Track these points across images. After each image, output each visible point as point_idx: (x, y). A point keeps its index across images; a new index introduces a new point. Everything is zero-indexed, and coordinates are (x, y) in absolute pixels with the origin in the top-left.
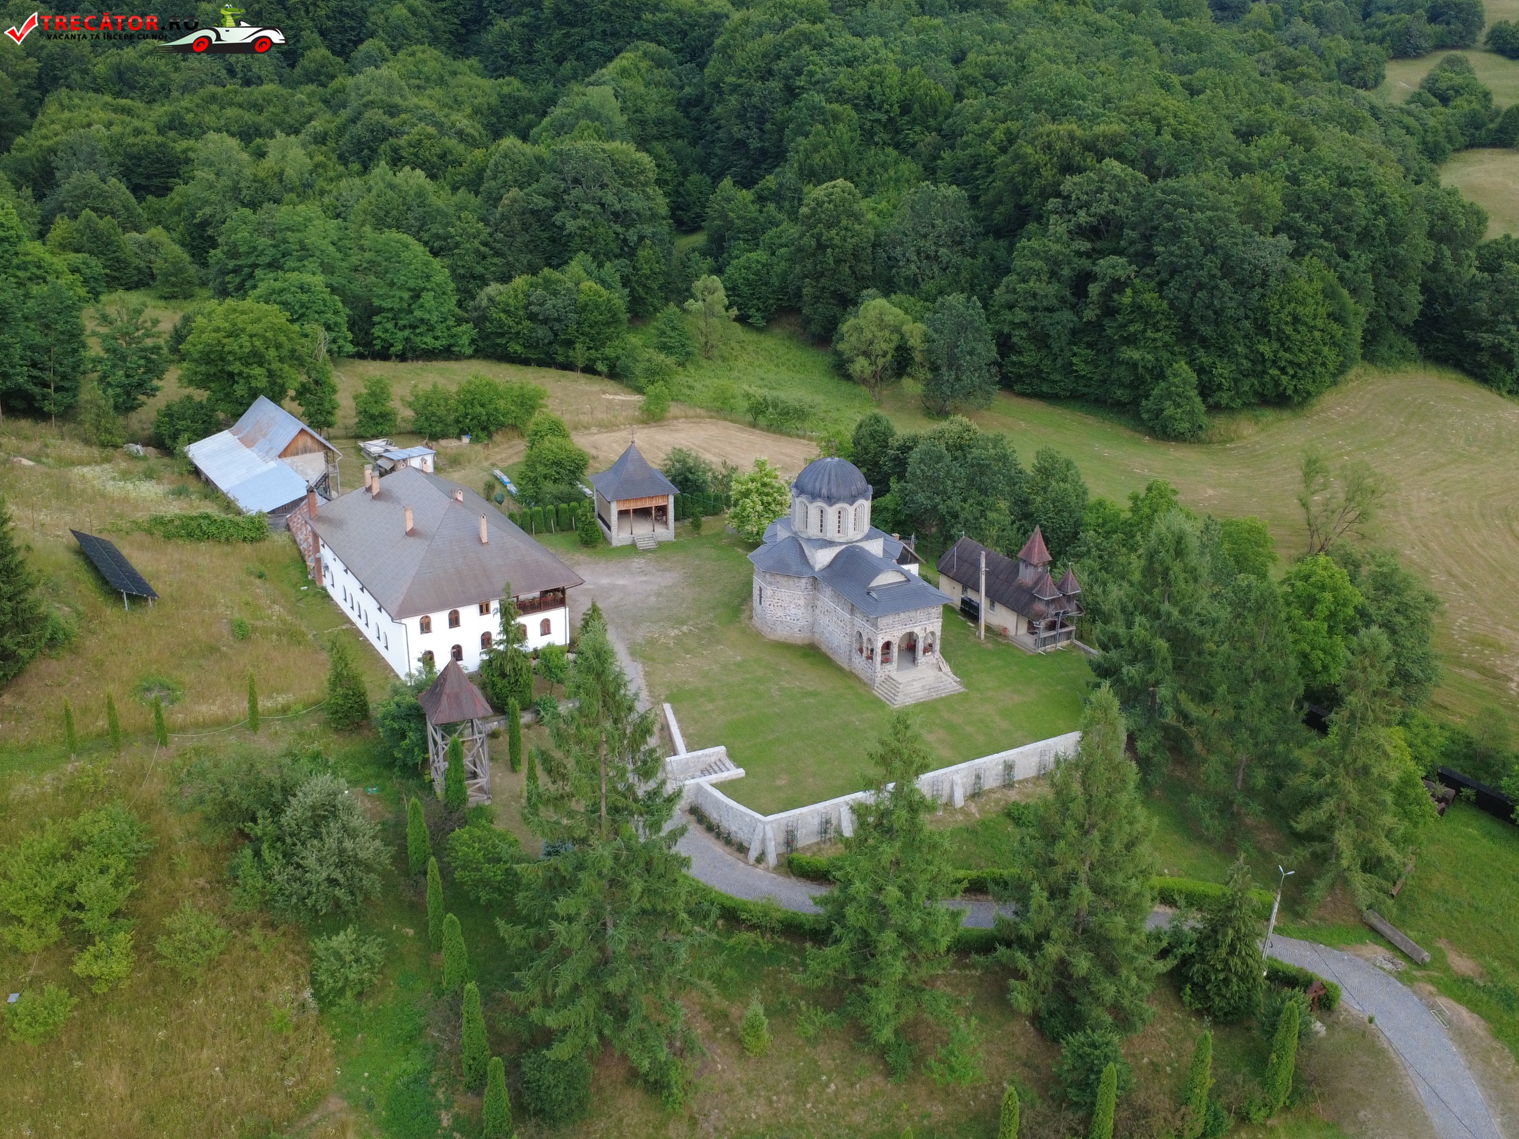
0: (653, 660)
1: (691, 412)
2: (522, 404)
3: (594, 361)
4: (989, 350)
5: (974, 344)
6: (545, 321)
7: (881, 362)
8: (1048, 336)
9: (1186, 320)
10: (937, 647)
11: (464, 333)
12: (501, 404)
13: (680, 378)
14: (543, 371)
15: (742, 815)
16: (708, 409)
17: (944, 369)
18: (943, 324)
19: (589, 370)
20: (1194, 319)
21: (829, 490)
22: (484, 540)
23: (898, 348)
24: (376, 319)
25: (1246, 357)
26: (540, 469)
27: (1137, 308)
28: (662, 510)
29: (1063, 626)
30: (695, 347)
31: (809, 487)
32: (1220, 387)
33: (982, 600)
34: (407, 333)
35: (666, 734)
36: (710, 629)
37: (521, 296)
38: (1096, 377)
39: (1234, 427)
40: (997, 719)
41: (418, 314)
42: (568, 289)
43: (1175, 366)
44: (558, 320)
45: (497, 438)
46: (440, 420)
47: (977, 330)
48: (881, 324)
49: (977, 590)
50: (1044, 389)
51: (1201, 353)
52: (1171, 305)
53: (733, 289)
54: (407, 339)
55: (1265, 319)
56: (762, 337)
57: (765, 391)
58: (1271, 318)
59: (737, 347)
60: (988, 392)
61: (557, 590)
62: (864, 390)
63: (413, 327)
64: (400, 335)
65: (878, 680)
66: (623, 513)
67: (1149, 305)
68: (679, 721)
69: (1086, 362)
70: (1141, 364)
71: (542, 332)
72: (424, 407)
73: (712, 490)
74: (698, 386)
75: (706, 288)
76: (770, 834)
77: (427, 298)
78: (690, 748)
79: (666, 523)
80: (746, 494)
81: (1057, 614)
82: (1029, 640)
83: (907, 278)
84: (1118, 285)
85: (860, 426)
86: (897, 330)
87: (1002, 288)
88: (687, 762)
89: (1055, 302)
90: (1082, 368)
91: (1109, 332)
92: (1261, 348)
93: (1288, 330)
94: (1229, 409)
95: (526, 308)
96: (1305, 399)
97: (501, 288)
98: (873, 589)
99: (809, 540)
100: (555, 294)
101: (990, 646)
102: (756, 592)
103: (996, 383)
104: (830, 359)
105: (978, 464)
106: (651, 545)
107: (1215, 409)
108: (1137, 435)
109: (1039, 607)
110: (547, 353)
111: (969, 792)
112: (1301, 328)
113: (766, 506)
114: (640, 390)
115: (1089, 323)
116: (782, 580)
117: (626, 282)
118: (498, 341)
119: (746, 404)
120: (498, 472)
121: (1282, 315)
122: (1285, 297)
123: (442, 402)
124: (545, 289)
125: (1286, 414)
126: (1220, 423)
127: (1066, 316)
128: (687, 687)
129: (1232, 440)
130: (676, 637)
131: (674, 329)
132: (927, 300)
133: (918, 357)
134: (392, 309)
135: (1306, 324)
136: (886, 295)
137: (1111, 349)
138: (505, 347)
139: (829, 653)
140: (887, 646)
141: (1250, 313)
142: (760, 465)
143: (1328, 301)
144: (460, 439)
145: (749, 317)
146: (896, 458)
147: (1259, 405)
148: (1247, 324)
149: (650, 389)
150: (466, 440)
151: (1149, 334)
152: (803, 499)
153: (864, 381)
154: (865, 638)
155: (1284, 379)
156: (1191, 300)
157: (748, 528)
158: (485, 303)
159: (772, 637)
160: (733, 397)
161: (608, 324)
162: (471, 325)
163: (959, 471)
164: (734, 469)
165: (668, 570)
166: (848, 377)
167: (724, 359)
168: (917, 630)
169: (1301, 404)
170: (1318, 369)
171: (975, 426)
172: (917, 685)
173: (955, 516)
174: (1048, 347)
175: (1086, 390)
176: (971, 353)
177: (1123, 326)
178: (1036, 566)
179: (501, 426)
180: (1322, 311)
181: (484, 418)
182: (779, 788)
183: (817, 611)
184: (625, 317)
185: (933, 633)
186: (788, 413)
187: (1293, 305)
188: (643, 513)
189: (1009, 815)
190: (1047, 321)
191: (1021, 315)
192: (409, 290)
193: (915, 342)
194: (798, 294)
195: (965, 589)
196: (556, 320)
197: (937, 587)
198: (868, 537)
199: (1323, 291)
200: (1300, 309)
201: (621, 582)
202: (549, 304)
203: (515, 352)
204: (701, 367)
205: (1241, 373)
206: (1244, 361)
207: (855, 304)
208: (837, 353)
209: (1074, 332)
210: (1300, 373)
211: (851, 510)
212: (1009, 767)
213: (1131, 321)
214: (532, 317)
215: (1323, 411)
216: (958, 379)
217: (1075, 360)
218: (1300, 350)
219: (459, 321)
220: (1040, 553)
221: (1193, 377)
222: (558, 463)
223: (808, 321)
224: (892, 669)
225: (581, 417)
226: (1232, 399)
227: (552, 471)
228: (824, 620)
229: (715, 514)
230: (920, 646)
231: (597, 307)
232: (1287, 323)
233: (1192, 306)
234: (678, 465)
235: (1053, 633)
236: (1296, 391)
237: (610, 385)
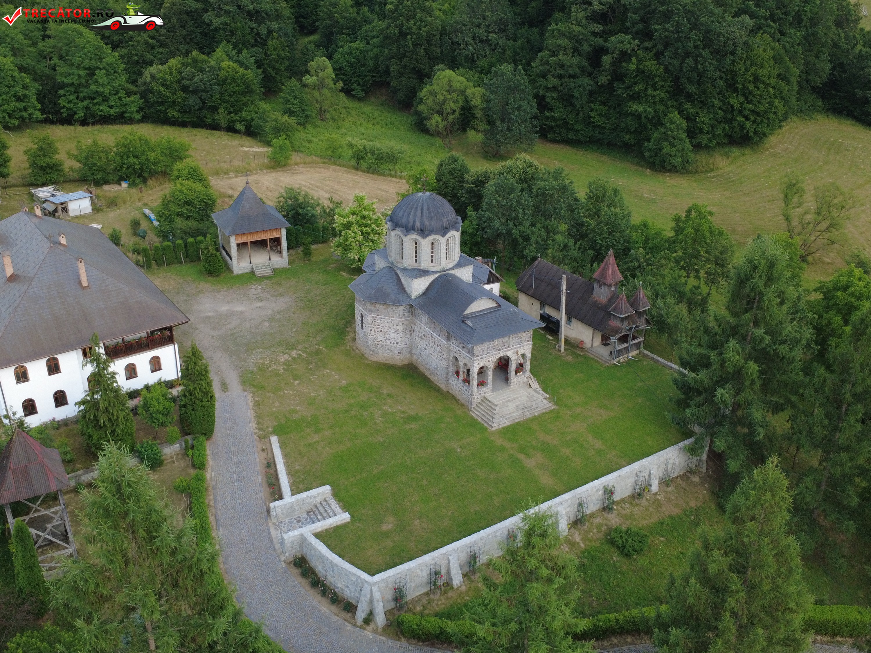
0: (262, 388)
1: (308, 159)
2: (171, 156)
3: (234, 122)
4: (532, 107)
5: (521, 103)
6: (195, 92)
7: (451, 118)
8: (573, 96)
9: (676, 80)
10: (528, 367)
11: (133, 102)
12: (152, 156)
13: (300, 134)
14: (196, 131)
15: (349, 574)
16: (321, 156)
17: (498, 123)
18: (497, 88)
19: (231, 129)
20: (683, 80)
21: (422, 223)
22: (85, 284)
23: (462, 108)
24: (61, 92)
25: (720, 108)
26: (173, 208)
27: (640, 72)
28: (277, 241)
29: (634, 338)
30: (313, 113)
31: (404, 221)
32: (701, 131)
33: (562, 316)
34: (86, 103)
35: (272, 471)
36: (318, 352)
37: (175, 73)
38: (608, 126)
39: (711, 161)
40: (590, 438)
41: (93, 87)
42: (212, 67)
43: (671, 115)
44: (205, 91)
45: (151, 182)
46: (101, 169)
47: (523, 91)
48: (450, 90)
49: (557, 308)
50: (570, 136)
51: (687, 106)
52: (666, 69)
53: (340, 70)
54: (87, 108)
55: (733, 79)
56: (362, 105)
57: (365, 142)
58: (739, 78)
59: (344, 111)
60: (531, 140)
61: (165, 329)
62: (438, 141)
63: (92, 98)
64: (81, 104)
65: (475, 402)
66: (241, 246)
67: (649, 70)
68: (286, 456)
69: (600, 115)
70: (644, 115)
71: (192, 100)
72: (86, 158)
73: (321, 222)
74: (315, 140)
75: (318, 66)
76: (377, 595)
77: (100, 75)
78: (296, 490)
79: (280, 252)
80: (348, 226)
81: (630, 329)
82: (604, 351)
83: (466, 57)
84: (625, 56)
85: (441, 165)
86: (462, 93)
87: (538, 61)
88: (292, 505)
89: (577, 71)
90: (598, 120)
91: (619, 91)
92: (732, 101)
93: (751, 87)
94: (707, 148)
95: (179, 82)
96: (761, 138)
97: (160, 67)
98: (467, 317)
99: (405, 270)
100: (202, 71)
101: (569, 358)
102: (358, 318)
103: (537, 132)
104: (412, 118)
105: (543, 195)
106: (268, 272)
107: (698, 147)
108: (641, 169)
109: (614, 323)
110: (198, 117)
111: (572, 519)
112: (761, 86)
113: (366, 236)
114: (269, 144)
115: (602, 86)
116: (382, 308)
117: (259, 64)
118: (160, 108)
119: (350, 153)
120: (147, 211)
121: (747, 76)
122: (749, 62)
123: (103, 155)
124: (195, 67)
125: (747, 151)
126: (702, 158)
127: (586, 81)
128: (294, 417)
129: (712, 170)
130: (286, 363)
131: (295, 98)
132: (481, 73)
133: (479, 113)
134: (72, 84)
135: (763, 82)
136: (452, 68)
137: (619, 105)
138: (165, 112)
139: (427, 374)
140: (482, 371)
141: (723, 75)
142: (359, 200)
143: (777, 65)
144: (120, 184)
145: (353, 90)
146: (471, 191)
147: (726, 144)
148: (721, 83)
149: (275, 141)
150: (124, 185)
151: (650, 92)
152: (398, 232)
153: (438, 134)
154: (461, 364)
155: (748, 124)
156: (681, 64)
157: (351, 255)
158: (148, 79)
159: (374, 359)
160: (340, 147)
161: (244, 94)
162: (138, 96)
163: (527, 200)
164: (339, 204)
165: (281, 295)
166: (426, 131)
167: (334, 120)
168: (510, 354)
169: (757, 144)
170: (771, 116)
171: (536, 162)
172: (512, 406)
173: (527, 239)
174: (572, 105)
175: (600, 136)
176: (519, 108)
177: (629, 87)
178: (609, 286)
179: (153, 174)
180: (774, 73)
181: (138, 167)
182: (386, 535)
183: (415, 335)
184: (257, 88)
185: (523, 356)
186: (382, 158)
187: (754, 68)
188: (261, 244)
189: (612, 542)
190: (573, 85)
191: (552, 81)
192: (86, 69)
193: (477, 102)
194: (387, 72)
195: (543, 305)
196: (202, 91)
197: (516, 304)
198: (459, 265)
199: (774, 58)
200: (759, 71)
201: (239, 308)
202: (196, 79)
203: (174, 117)
204: (318, 126)
205: (717, 120)
206: (719, 112)
207: (429, 77)
208: (418, 113)
209: (591, 93)
210: (759, 120)
211: (443, 241)
212: (609, 492)
213: (636, 83)
214: (185, 89)
215: (771, 147)
216: (509, 129)
217: (592, 114)
218: (759, 102)
219: (129, 94)
220: (614, 274)
221: (684, 124)
222: (189, 203)
223: (395, 92)
224: (487, 391)
225: (222, 165)
226: (710, 140)
227: (185, 210)
228: (421, 344)
229: (323, 242)
230: (513, 367)
231: (234, 80)
232: (750, 82)
233: (681, 70)
234: (290, 202)
235: (625, 345)
236: (755, 133)
237: (247, 141)
